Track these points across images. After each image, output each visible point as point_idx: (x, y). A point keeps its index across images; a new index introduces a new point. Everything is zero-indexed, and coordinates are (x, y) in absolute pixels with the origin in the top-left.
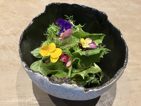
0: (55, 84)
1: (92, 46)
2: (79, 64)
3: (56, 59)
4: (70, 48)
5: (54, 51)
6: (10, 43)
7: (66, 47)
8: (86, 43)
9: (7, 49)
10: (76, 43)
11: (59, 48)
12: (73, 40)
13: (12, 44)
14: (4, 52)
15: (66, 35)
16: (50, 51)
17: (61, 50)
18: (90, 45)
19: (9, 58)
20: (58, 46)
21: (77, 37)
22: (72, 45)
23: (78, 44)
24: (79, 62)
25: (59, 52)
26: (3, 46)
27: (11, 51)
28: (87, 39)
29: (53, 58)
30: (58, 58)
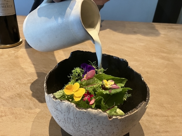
0: (82, 110)
1: (114, 86)
2: (102, 103)
3: (79, 97)
4: (93, 88)
5: (77, 91)
6: (27, 91)
7: (90, 87)
8: (109, 84)
9: (23, 97)
10: (99, 84)
11: (82, 87)
12: (96, 82)
13: (28, 92)
14: (19, 100)
15: (89, 76)
16: (74, 90)
17: (84, 89)
18: (112, 86)
19: (25, 106)
20: (81, 86)
21: (99, 80)
22: (95, 86)
23: (101, 85)
24: (102, 101)
25: (83, 91)
26: (18, 94)
27: (27, 99)
28: (109, 81)
29: (76, 97)
30: (81, 96)
